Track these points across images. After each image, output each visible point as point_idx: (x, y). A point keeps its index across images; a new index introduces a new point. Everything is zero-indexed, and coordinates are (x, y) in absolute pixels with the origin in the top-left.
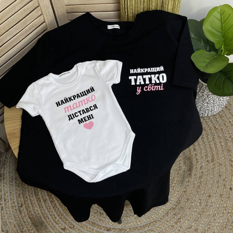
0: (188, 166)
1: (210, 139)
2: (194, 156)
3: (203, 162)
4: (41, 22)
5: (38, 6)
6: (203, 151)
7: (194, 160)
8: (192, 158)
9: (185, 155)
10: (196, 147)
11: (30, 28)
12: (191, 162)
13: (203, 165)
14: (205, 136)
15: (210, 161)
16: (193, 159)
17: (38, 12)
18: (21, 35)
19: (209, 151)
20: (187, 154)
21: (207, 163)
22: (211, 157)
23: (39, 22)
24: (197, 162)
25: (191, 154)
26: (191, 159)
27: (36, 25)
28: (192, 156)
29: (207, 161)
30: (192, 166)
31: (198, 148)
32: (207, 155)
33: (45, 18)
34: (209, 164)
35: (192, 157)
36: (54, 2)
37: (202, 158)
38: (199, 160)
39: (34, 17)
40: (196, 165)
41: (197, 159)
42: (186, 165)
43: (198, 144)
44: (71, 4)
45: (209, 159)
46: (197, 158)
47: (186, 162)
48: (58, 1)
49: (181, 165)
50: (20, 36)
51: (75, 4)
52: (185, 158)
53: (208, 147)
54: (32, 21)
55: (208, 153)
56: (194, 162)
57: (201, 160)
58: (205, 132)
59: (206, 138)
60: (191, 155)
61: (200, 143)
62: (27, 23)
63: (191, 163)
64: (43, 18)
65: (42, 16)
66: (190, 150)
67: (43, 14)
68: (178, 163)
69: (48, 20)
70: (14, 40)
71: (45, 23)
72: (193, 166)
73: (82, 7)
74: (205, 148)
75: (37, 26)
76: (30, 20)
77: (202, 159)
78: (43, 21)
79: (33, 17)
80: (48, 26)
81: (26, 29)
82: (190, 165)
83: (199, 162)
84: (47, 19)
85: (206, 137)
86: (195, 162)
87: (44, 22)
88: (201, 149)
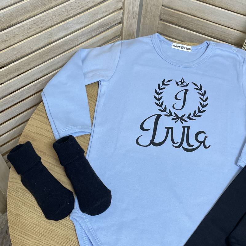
11: (99, 27)
18: (82, 35)
23: (114, 21)
33: (125, 15)
39: (110, 10)
50: (80, 36)
62: (97, 17)
65: (122, 13)
67: (124, 9)
69: (128, 20)
70: (69, 39)
71: (121, 24)
75: (108, 27)
76: (103, 12)
78: (119, 21)
79: (107, 10)
80: (123, 31)
81: (92, 27)
84: (127, 18)
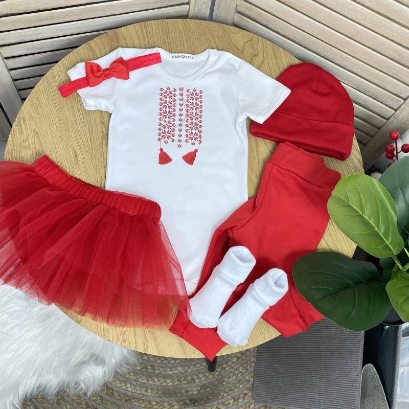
0: (199, 396)
7: (215, 403)
8: (218, 399)
12: (209, 399)
20: (223, 385)
26: (216, 398)
30: (202, 403)
47: (206, 389)
49: (197, 381)
52: (214, 385)
60: (223, 395)
63: (207, 400)
72: (202, 405)
82: (204, 398)
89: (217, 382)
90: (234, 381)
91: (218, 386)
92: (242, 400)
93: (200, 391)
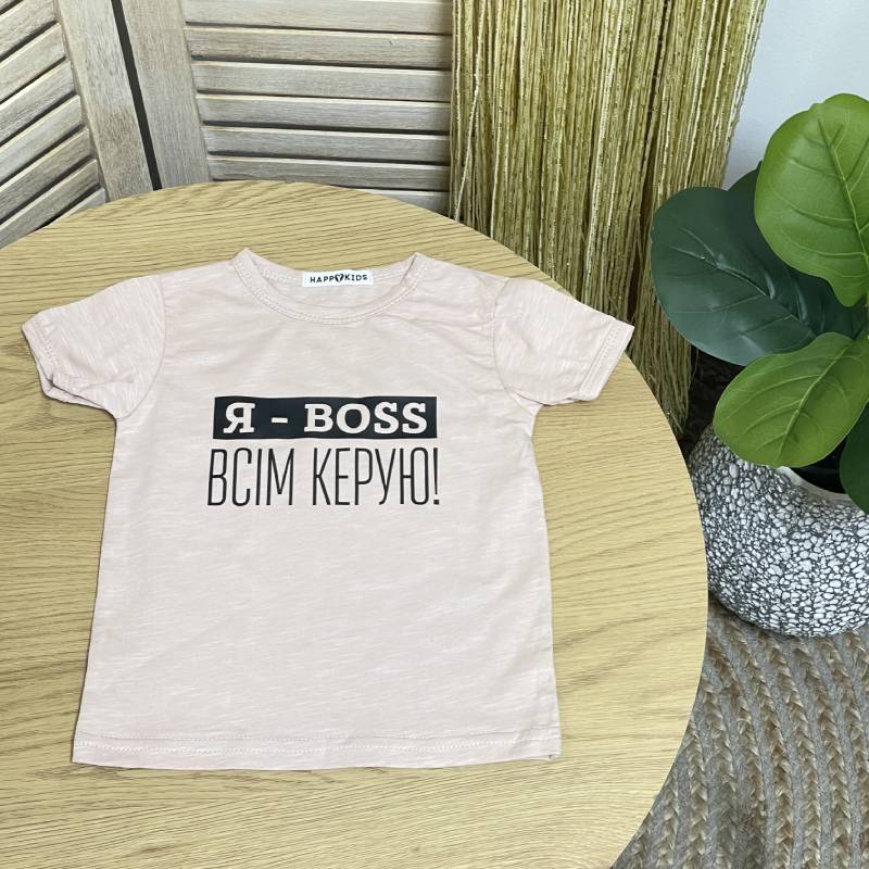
0: (740, 859)
1: (860, 726)
2: (772, 807)
3: (816, 844)
4: (60, 95)
5: (54, 23)
6: (824, 786)
7: (770, 831)
8: (765, 819)
9: (728, 799)
10: (788, 760)
12: (756, 840)
13: (818, 857)
14: (838, 708)
15: (856, 839)
16: (770, 822)
17: (47, 47)
19: (853, 787)
20: (737, 793)
21: (838, 851)
22: (859, 819)
23: (54, 93)
24: (788, 841)
25: (762, 798)
26: (760, 823)
27: (30, 108)
28: (765, 809)
29: (839, 840)
30: (758, 861)
31: (797, 768)
32: (838, 810)
33: (79, 75)
34: (849, 858)
35: (763, 813)
36: (133, 8)
37: (814, 820)
38: (798, 831)
39: (27, 73)
40: (781, 858)
41: (787, 826)
42: (732, 851)
43: (798, 749)
44: (212, 19)
45: (849, 831)
46: (790, 819)
47: (731, 837)
48: (150, 3)
49: (701, 852)
51: (236, 20)
52: (728, 814)
53: (848, 768)
54: (17, 87)
55: (847, 798)
56: (773, 840)
57: (807, 833)
58: (841, 690)
59: (841, 722)
60: (760, 802)
61: (811, 746)
63: (756, 842)
64: (70, 75)
65: (68, 69)
66: (754, 780)
67: (71, 59)
68: (692, 840)
69: (93, 85)
71: (77, 98)
72: (764, 862)
73: (265, 36)
74: (833, 772)
75: (35, 114)
77: (812, 827)
78: (68, 91)
79: (19, 73)
80: (89, 115)
82: (750, 851)
83: (797, 845)
84: (90, 79)
85: (842, 714)
86: (778, 840)
87: (72, 94)
88: (812, 775)
89: (724, 803)
90: (738, 763)
91: (734, 803)
92: (786, 764)
93: (729, 852)
